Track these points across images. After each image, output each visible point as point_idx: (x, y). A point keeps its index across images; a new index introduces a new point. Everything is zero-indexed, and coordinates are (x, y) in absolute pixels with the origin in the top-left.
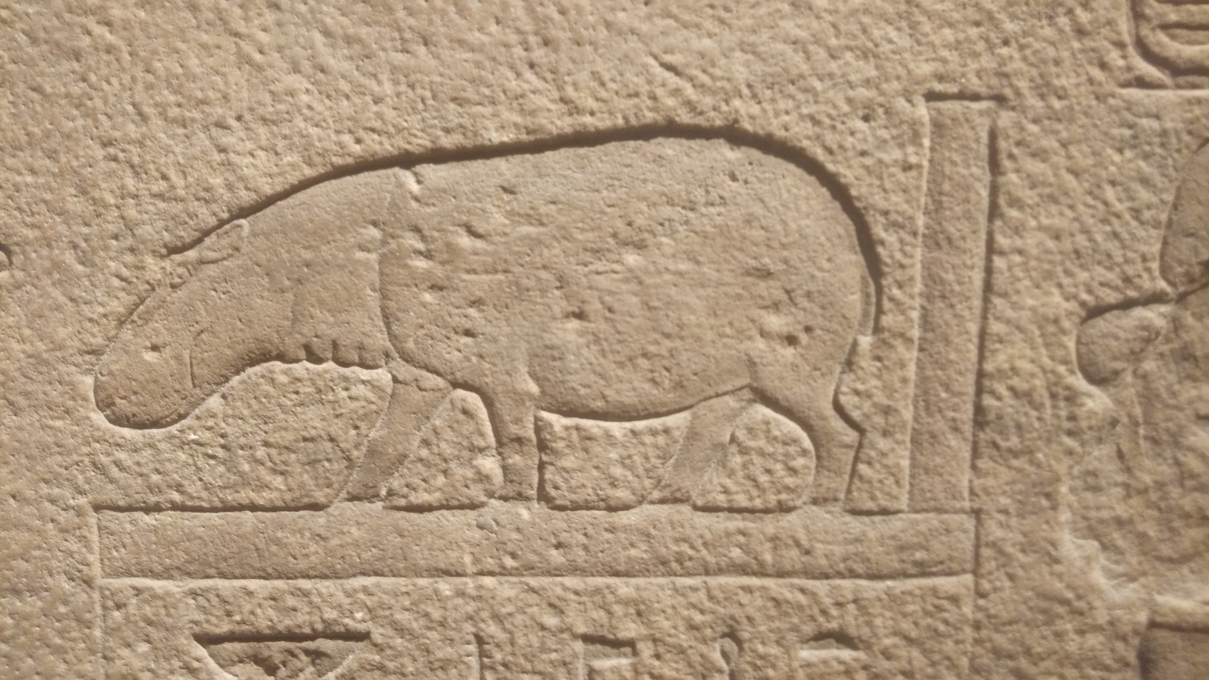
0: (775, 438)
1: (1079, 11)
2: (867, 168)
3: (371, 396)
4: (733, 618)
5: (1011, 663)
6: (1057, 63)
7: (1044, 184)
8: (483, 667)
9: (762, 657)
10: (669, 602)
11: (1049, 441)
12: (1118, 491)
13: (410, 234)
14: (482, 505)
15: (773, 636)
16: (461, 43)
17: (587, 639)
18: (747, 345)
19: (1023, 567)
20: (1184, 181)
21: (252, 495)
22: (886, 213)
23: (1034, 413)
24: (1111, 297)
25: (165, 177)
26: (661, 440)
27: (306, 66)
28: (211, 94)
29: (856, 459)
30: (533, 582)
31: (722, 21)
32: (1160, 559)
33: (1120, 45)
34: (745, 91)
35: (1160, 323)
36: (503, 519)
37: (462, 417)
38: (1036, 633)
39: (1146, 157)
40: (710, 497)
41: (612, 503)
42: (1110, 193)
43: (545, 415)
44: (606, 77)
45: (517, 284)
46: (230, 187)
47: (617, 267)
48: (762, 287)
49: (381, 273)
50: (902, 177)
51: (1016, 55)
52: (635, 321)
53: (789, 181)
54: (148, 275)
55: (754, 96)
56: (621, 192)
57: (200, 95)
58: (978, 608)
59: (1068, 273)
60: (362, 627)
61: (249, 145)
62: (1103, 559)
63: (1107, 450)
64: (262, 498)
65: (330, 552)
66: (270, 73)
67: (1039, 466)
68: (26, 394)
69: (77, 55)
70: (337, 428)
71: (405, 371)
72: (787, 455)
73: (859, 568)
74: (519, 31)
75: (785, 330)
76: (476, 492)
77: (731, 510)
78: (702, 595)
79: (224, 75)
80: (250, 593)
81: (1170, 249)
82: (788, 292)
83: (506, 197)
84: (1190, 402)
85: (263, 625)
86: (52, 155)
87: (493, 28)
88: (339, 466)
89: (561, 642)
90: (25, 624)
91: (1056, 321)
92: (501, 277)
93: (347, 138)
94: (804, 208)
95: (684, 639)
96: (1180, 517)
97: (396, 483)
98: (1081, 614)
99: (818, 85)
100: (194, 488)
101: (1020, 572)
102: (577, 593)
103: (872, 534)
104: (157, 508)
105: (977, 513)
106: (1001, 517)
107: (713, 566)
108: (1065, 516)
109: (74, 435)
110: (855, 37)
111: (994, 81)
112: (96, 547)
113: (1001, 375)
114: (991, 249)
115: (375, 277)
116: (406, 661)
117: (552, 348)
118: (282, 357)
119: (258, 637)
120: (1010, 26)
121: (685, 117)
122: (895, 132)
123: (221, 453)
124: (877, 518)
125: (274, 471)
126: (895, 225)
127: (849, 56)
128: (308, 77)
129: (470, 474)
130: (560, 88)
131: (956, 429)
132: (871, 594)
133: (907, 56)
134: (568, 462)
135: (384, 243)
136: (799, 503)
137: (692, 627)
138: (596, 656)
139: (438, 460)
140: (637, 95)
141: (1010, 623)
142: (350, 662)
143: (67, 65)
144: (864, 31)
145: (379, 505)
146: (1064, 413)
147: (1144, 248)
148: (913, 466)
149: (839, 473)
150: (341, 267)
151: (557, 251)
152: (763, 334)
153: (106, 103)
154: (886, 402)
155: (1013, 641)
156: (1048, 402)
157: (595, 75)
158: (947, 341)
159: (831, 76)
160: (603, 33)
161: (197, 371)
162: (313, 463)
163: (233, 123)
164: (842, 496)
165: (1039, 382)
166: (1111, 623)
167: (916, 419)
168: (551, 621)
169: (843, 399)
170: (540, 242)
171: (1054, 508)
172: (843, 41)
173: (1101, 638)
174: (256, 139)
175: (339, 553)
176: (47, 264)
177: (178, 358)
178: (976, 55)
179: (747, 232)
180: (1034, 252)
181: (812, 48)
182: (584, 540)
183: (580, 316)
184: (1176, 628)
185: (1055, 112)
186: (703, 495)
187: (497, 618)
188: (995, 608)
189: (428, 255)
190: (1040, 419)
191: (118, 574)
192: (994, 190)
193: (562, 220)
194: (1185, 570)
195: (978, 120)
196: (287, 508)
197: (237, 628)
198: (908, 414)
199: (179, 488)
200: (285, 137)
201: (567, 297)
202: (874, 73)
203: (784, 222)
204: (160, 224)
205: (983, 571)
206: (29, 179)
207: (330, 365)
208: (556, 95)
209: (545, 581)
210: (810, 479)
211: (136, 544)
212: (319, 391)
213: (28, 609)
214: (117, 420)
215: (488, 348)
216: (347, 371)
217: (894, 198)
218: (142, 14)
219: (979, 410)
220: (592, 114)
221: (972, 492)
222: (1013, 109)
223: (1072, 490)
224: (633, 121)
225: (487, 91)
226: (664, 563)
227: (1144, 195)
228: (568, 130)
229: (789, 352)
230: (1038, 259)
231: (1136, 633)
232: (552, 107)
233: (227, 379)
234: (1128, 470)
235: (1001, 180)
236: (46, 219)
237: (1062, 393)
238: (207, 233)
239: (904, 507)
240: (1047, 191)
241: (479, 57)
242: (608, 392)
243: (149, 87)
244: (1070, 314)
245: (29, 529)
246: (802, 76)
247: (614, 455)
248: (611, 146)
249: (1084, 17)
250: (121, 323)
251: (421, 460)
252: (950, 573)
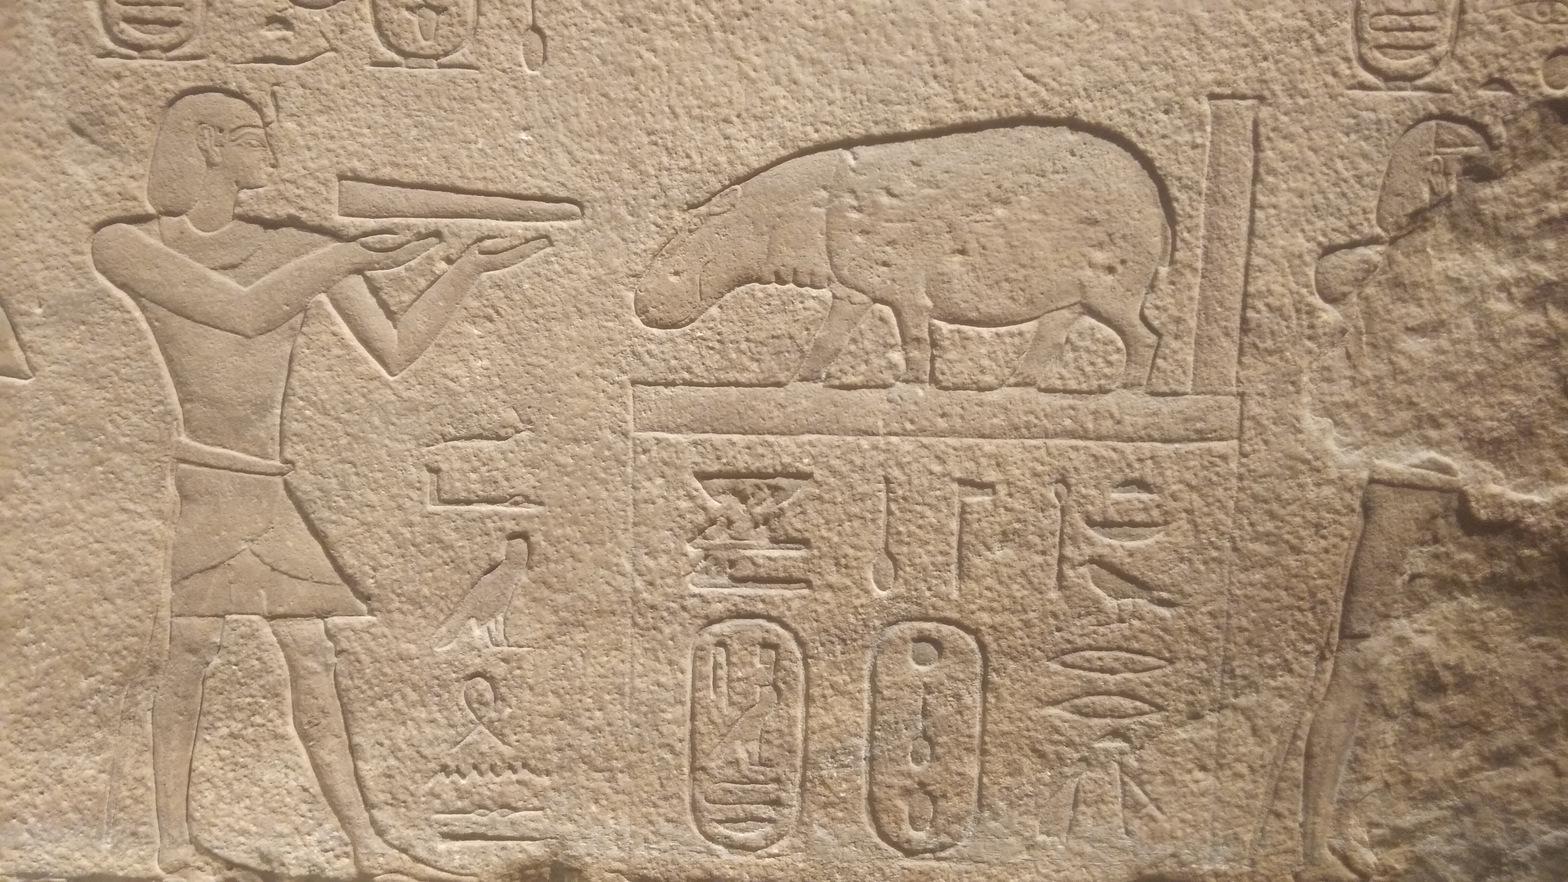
0: (1098, 340)
1: (1318, 36)
2: (1167, 147)
3: (818, 307)
4: (1064, 468)
5: (1265, 506)
6: (1302, 72)
7: (1291, 158)
8: (889, 500)
9: (1084, 497)
10: (1020, 456)
11: (1294, 344)
12: (1347, 383)
13: (847, 195)
14: (891, 385)
15: (1093, 482)
16: (889, 62)
17: (962, 482)
18: (1079, 273)
19: (1274, 435)
20: (1394, 156)
21: (737, 375)
22: (1179, 179)
23: (1284, 323)
24: (1341, 239)
25: (688, 156)
26: (1017, 340)
27: (784, 80)
28: (721, 99)
29: (1155, 356)
30: (925, 440)
31: (1067, 45)
32: (1377, 433)
33: (1347, 60)
34: (1082, 93)
35: (1377, 258)
36: (905, 396)
37: (879, 323)
38: (1284, 484)
39: (1367, 139)
40: (1050, 382)
41: (982, 385)
42: (1339, 165)
43: (936, 322)
44: (986, 84)
45: (920, 229)
46: (731, 163)
47: (989, 217)
48: (1091, 232)
49: (828, 222)
50: (1191, 153)
51: (1273, 67)
52: (1001, 256)
53: (1112, 156)
54: (675, 223)
55: (1089, 96)
56: (994, 165)
57: (713, 100)
58: (1242, 465)
59: (1309, 222)
60: (808, 469)
61: (745, 134)
62: (1335, 433)
63: (1339, 352)
64: (743, 378)
65: (787, 417)
66: (760, 85)
67: (1287, 361)
68: (590, 304)
69: (632, 72)
70: (795, 329)
71: (842, 291)
72: (1105, 352)
73: (1156, 434)
74: (928, 54)
75: (1107, 262)
76: (888, 376)
77: (1066, 391)
78: (1043, 452)
79: (730, 87)
80: (733, 444)
81: (1384, 205)
82: (1110, 235)
83: (914, 168)
84: (1401, 318)
85: (741, 465)
86: (613, 141)
87: (910, 52)
88: (795, 356)
89: (944, 483)
90: (582, 463)
91: (1300, 256)
92: (909, 224)
93: (809, 129)
94: (1122, 175)
95: (1029, 483)
96: (1393, 402)
97: (833, 369)
98: (1318, 471)
99: (1133, 89)
100: (699, 370)
101: (1273, 439)
102: (955, 449)
103: (1165, 410)
104: (673, 384)
105: (1241, 395)
106: (1260, 399)
107: (1051, 431)
108: (1306, 399)
109: (621, 333)
110: (1159, 55)
111: (1257, 86)
112: (631, 409)
113: (1260, 295)
114: (1254, 204)
115: (823, 225)
116: (837, 494)
117: (942, 274)
118: (759, 280)
119: (737, 475)
120: (1268, 47)
121: (1040, 111)
122: (1186, 121)
123: (717, 346)
124: (1169, 399)
125: (752, 359)
126: (1187, 187)
127: (1154, 68)
128: (785, 87)
129: (883, 363)
130: (954, 93)
131: (1227, 335)
132: (1163, 453)
133: (1196, 68)
134: (952, 355)
135: (830, 201)
136: (1113, 387)
137: (1036, 475)
138: (967, 495)
139: (862, 353)
140: (1007, 96)
141: (1265, 476)
142: (798, 494)
143: (626, 79)
144: (1166, 51)
145: (821, 384)
146: (1305, 323)
147: (1364, 204)
148: (1196, 361)
149: (1143, 366)
150: (801, 218)
151: (948, 206)
152: (1091, 265)
153: (651, 105)
154: (1177, 314)
155: (1267, 489)
156: (1294, 315)
157: (979, 83)
158: (1222, 271)
159: (1142, 82)
160: (985, 54)
161: (703, 288)
162: (778, 353)
163: (735, 119)
164: (1145, 382)
165: (1287, 300)
166: (1341, 479)
167: (1199, 327)
168: (937, 468)
169: (1147, 312)
170: (937, 200)
171: (1298, 392)
172: (1151, 59)
173: (1333, 490)
174: (749, 130)
175: (794, 417)
176: (608, 215)
177: (692, 280)
178: (1244, 68)
179: (1081, 192)
180: (1285, 206)
181: (1129, 63)
182: (961, 411)
183: (963, 252)
184: (1389, 484)
185: (1300, 107)
186: (1045, 380)
187: (900, 465)
188: (1252, 462)
189: (859, 210)
190: (1288, 327)
191: (645, 430)
192: (1257, 162)
193: (953, 184)
194: (1397, 442)
195: (1245, 113)
196: (760, 385)
197: (724, 468)
198: (1193, 323)
199: (689, 370)
200: (769, 129)
201: (954, 239)
202: (1172, 80)
203: (1107, 185)
204: (684, 189)
205: (1246, 437)
206: (598, 157)
207: (791, 286)
208: (951, 97)
209: (933, 440)
210: (1122, 370)
211: (658, 408)
212: (784, 303)
213: (584, 452)
214: (649, 323)
215: (899, 274)
216: (803, 290)
217: (1186, 168)
218: (676, 44)
219: (1244, 320)
220: (976, 110)
221: (1238, 380)
222: (1270, 105)
223: (1311, 380)
224: (1004, 115)
225: (904, 95)
226: (1017, 429)
227: (1364, 166)
228: (959, 121)
229: (1109, 278)
230: (1288, 212)
231: (1360, 486)
232: (949, 105)
233: (722, 295)
234: (1354, 367)
235: (1261, 155)
236: (607, 184)
237: (1305, 309)
238: (714, 195)
239: (1189, 390)
240: (1294, 163)
241: (900, 72)
242: (980, 306)
243: (680, 94)
244: (1310, 251)
245: (587, 397)
246: (1122, 83)
247: (983, 351)
248: (988, 133)
249: (1321, 40)
250: (655, 256)
251: (850, 353)
252: (1222, 439)
